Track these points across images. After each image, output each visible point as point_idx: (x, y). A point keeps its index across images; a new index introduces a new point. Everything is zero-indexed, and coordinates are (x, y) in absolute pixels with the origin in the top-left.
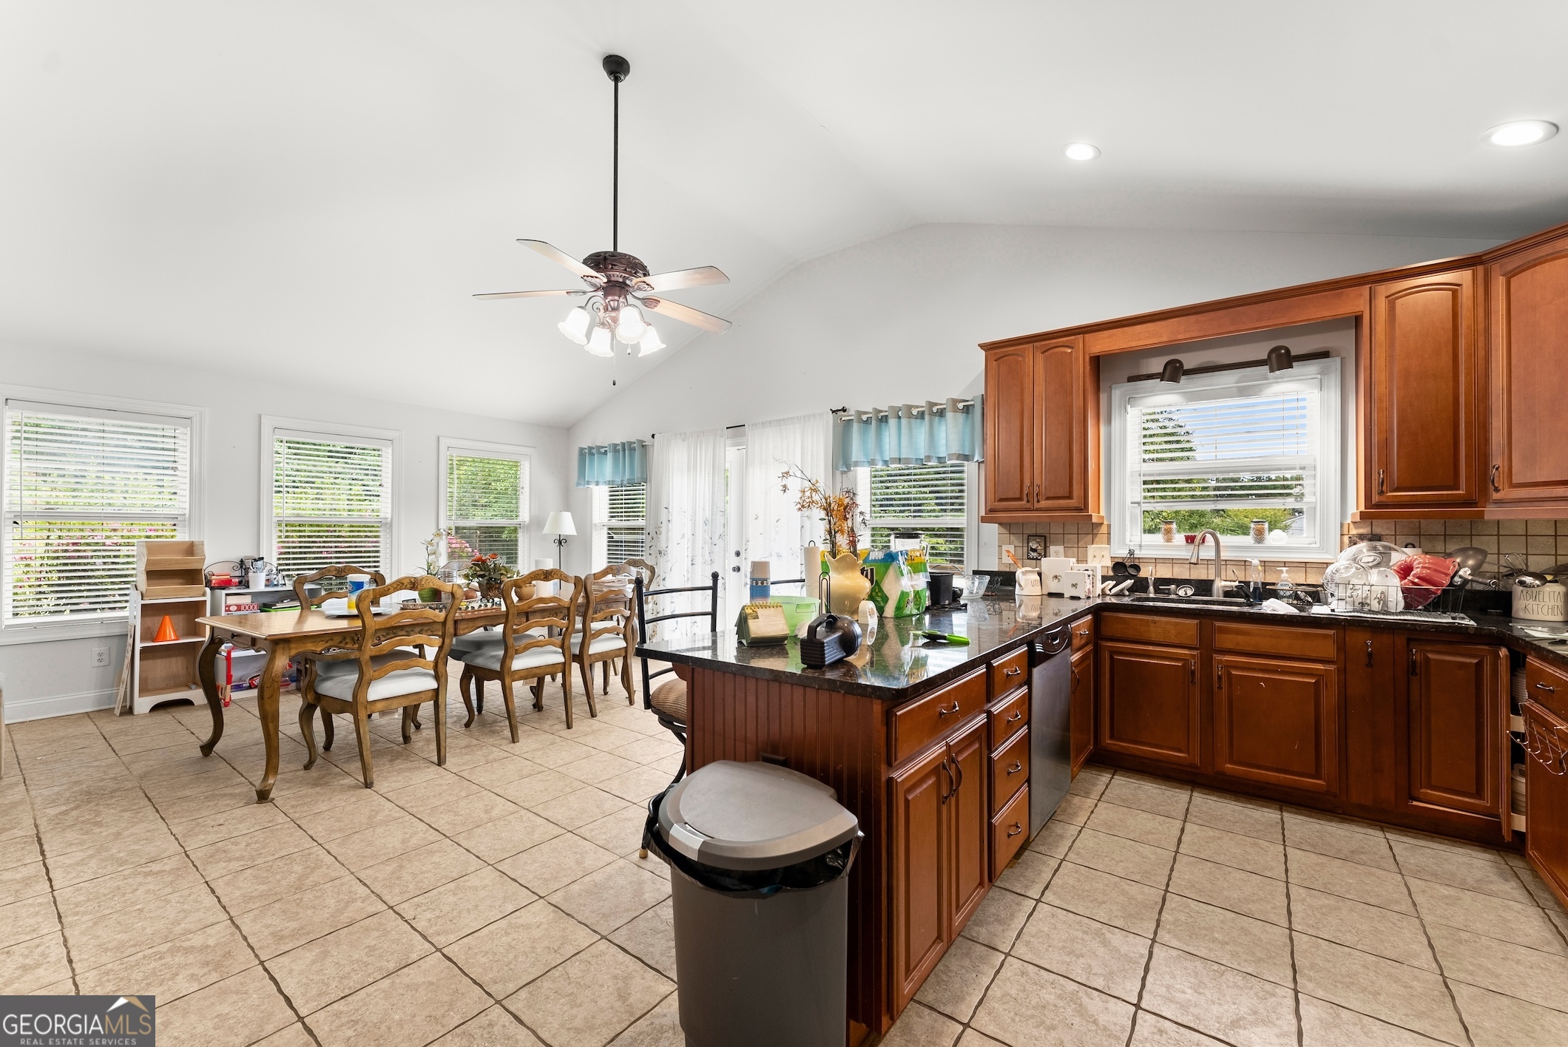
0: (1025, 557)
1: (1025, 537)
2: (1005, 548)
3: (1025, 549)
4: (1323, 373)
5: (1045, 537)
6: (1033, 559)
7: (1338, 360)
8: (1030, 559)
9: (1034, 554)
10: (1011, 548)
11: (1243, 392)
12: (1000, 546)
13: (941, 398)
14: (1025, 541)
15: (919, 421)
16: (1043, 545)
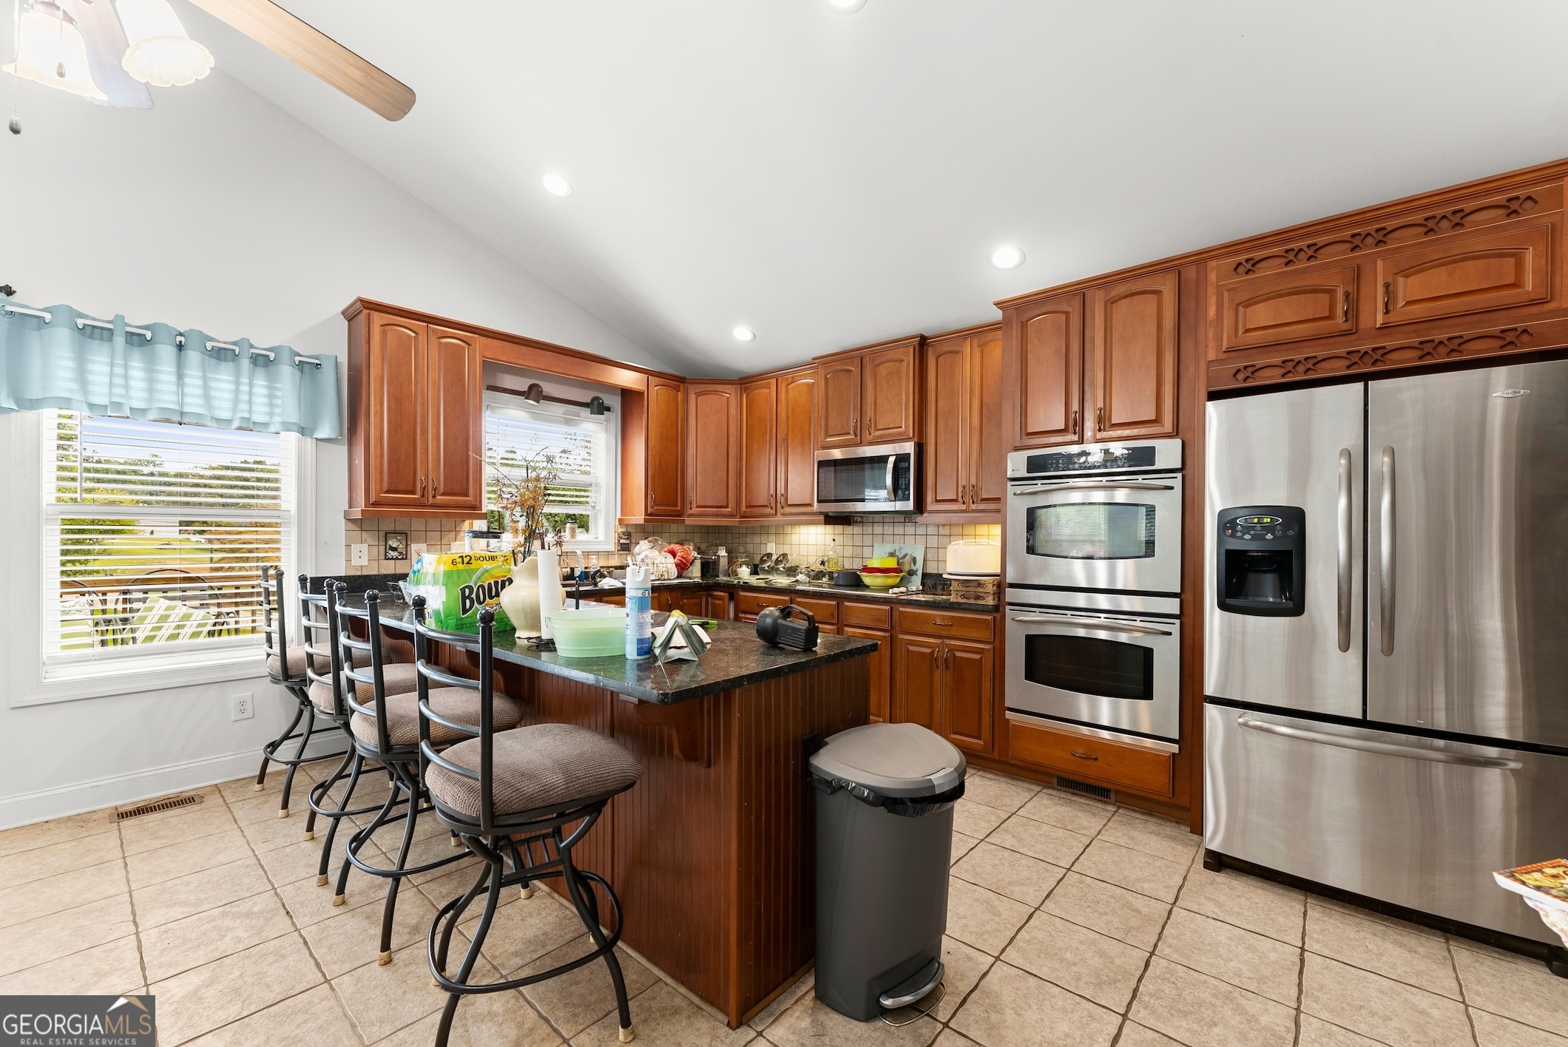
0: (382, 556)
1: (382, 534)
2: (355, 548)
3: (382, 548)
4: (607, 421)
5: (406, 534)
6: (392, 559)
7: (614, 414)
8: (389, 559)
9: (394, 554)
10: (365, 547)
11: (568, 422)
12: (348, 546)
13: (263, 341)
14: (382, 539)
15: (213, 361)
16: (404, 543)
